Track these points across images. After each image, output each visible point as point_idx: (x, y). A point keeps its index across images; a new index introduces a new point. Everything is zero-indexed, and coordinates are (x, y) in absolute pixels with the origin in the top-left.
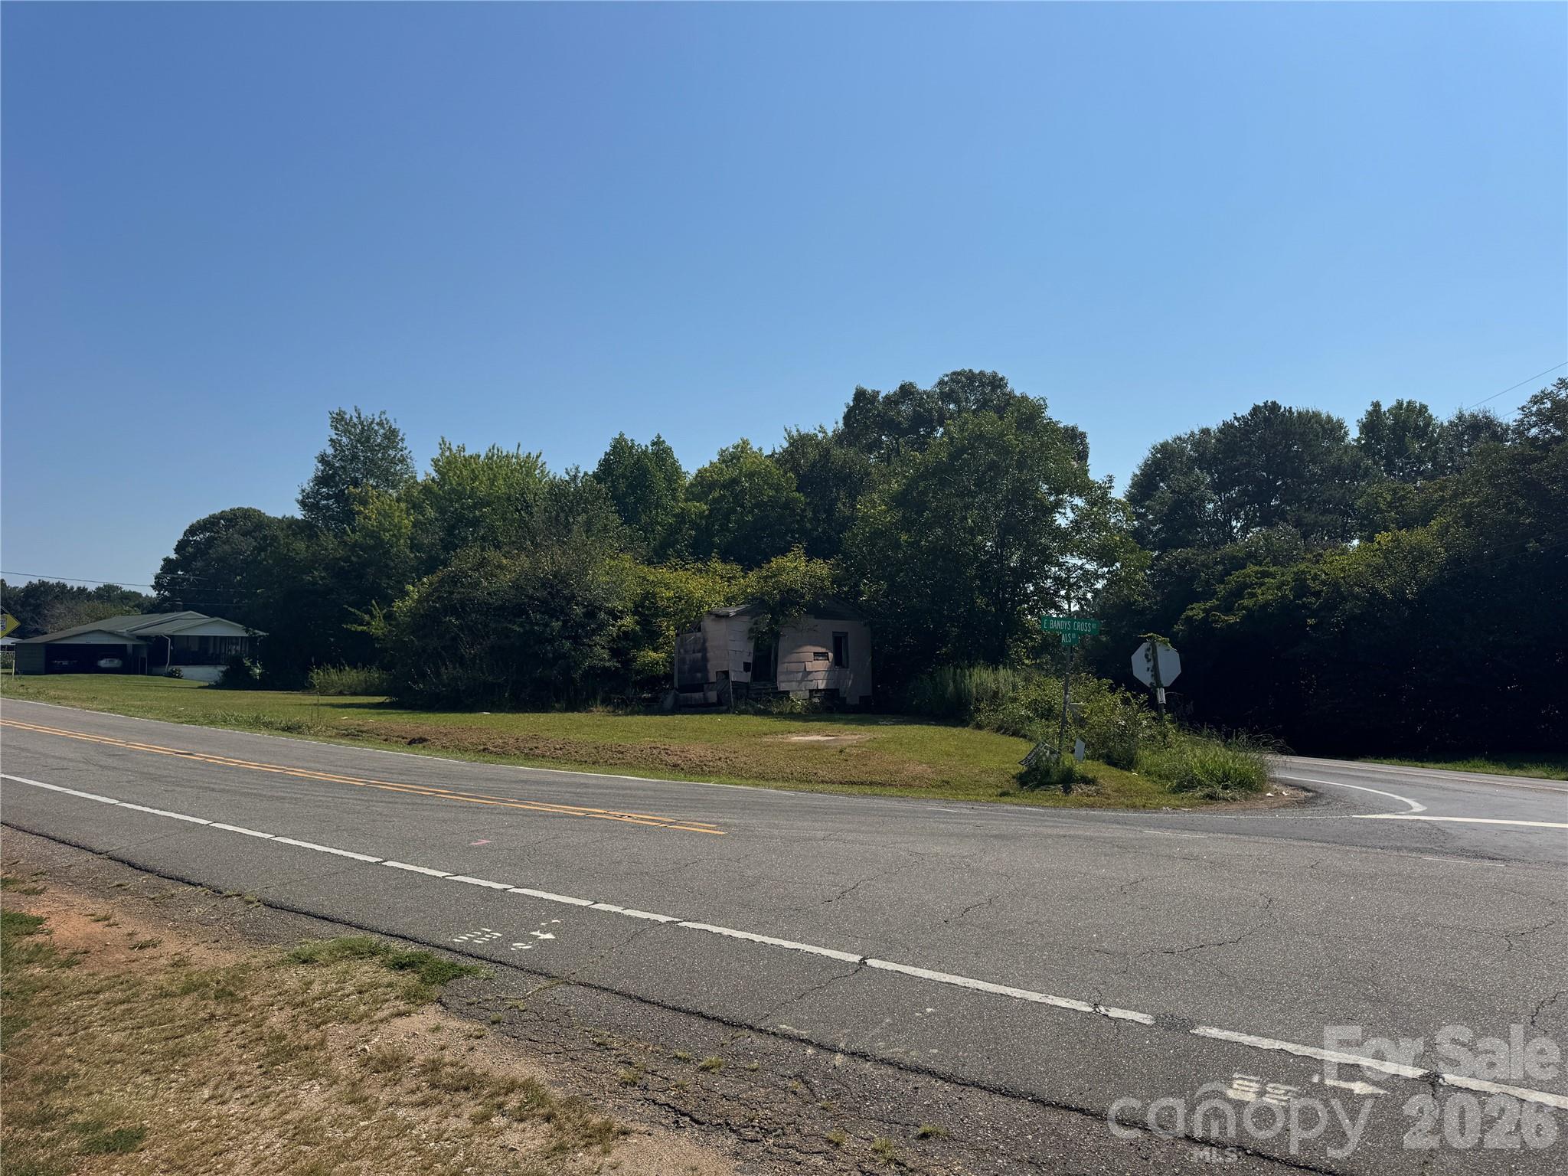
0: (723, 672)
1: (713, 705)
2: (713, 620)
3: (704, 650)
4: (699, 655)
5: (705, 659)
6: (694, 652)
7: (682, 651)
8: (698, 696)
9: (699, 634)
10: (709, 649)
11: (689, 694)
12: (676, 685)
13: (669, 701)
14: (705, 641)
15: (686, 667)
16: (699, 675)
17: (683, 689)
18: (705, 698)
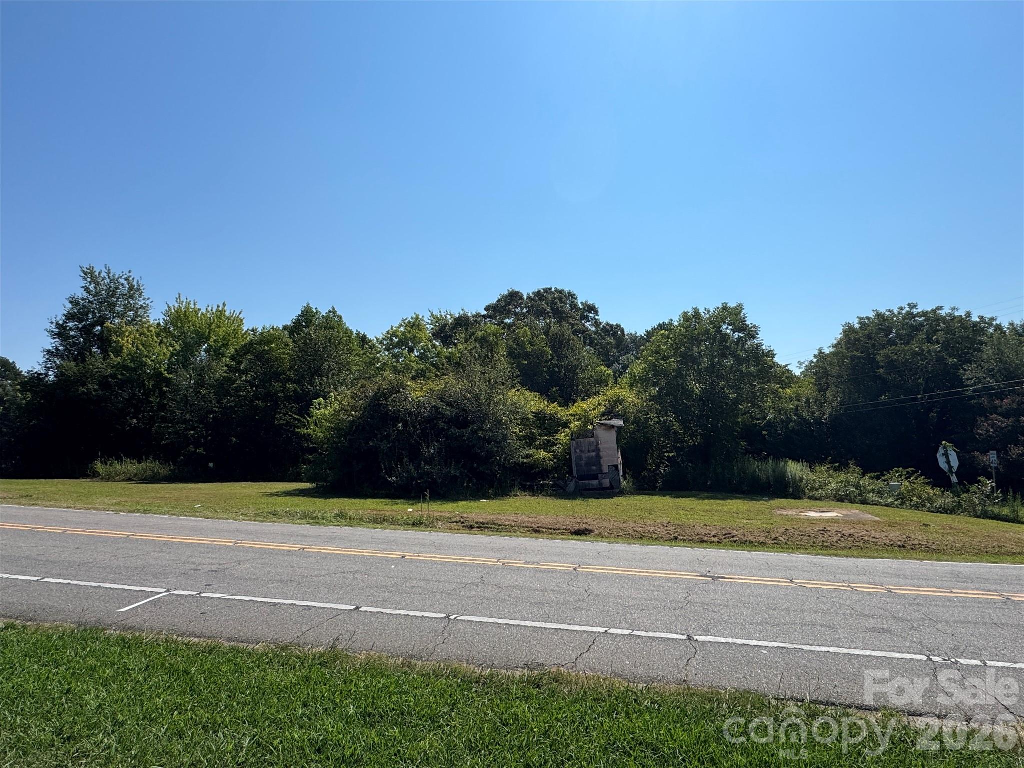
0: (614, 466)
1: (607, 489)
2: (604, 430)
3: (598, 450)
4: (594, 454)
5: (599, 457)
6: (589, 452)
7: (578, 451)
8: (595, 482)
9: (592, 440)
10: (602, 450)
11: (587, 482)
12: (575, 474)
13: (572, 486)
14: (598, 444)
15: (583, 463)
16: (594, 468)
17: (581, 478)
18: (601, 484)
